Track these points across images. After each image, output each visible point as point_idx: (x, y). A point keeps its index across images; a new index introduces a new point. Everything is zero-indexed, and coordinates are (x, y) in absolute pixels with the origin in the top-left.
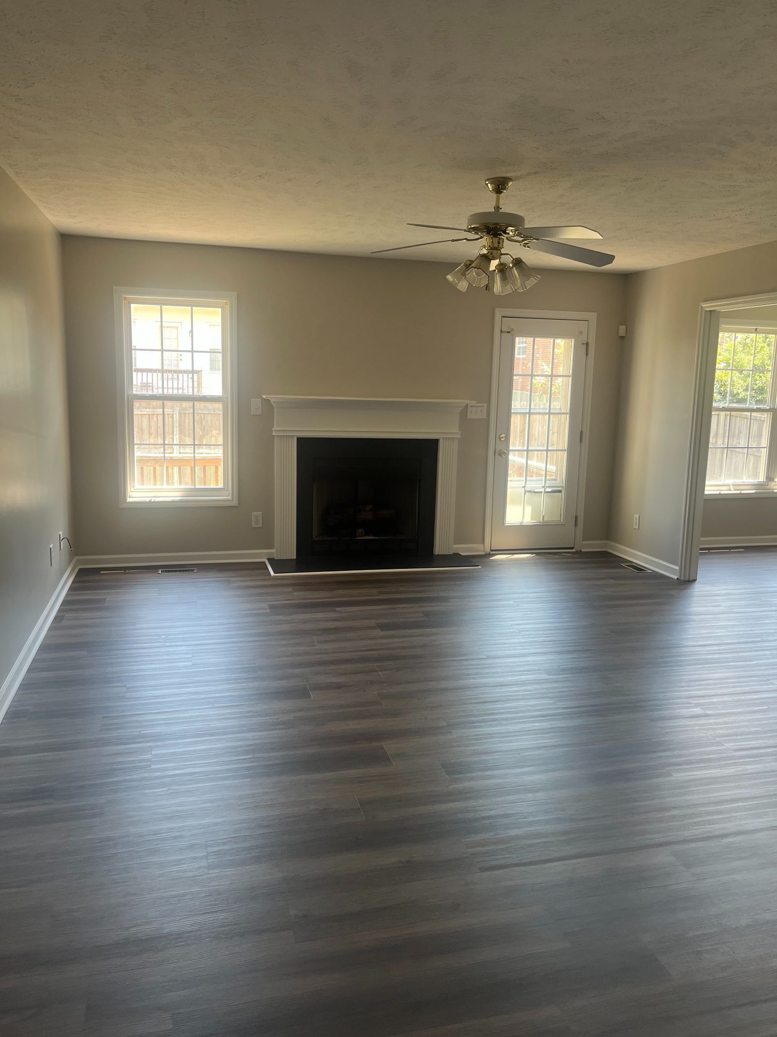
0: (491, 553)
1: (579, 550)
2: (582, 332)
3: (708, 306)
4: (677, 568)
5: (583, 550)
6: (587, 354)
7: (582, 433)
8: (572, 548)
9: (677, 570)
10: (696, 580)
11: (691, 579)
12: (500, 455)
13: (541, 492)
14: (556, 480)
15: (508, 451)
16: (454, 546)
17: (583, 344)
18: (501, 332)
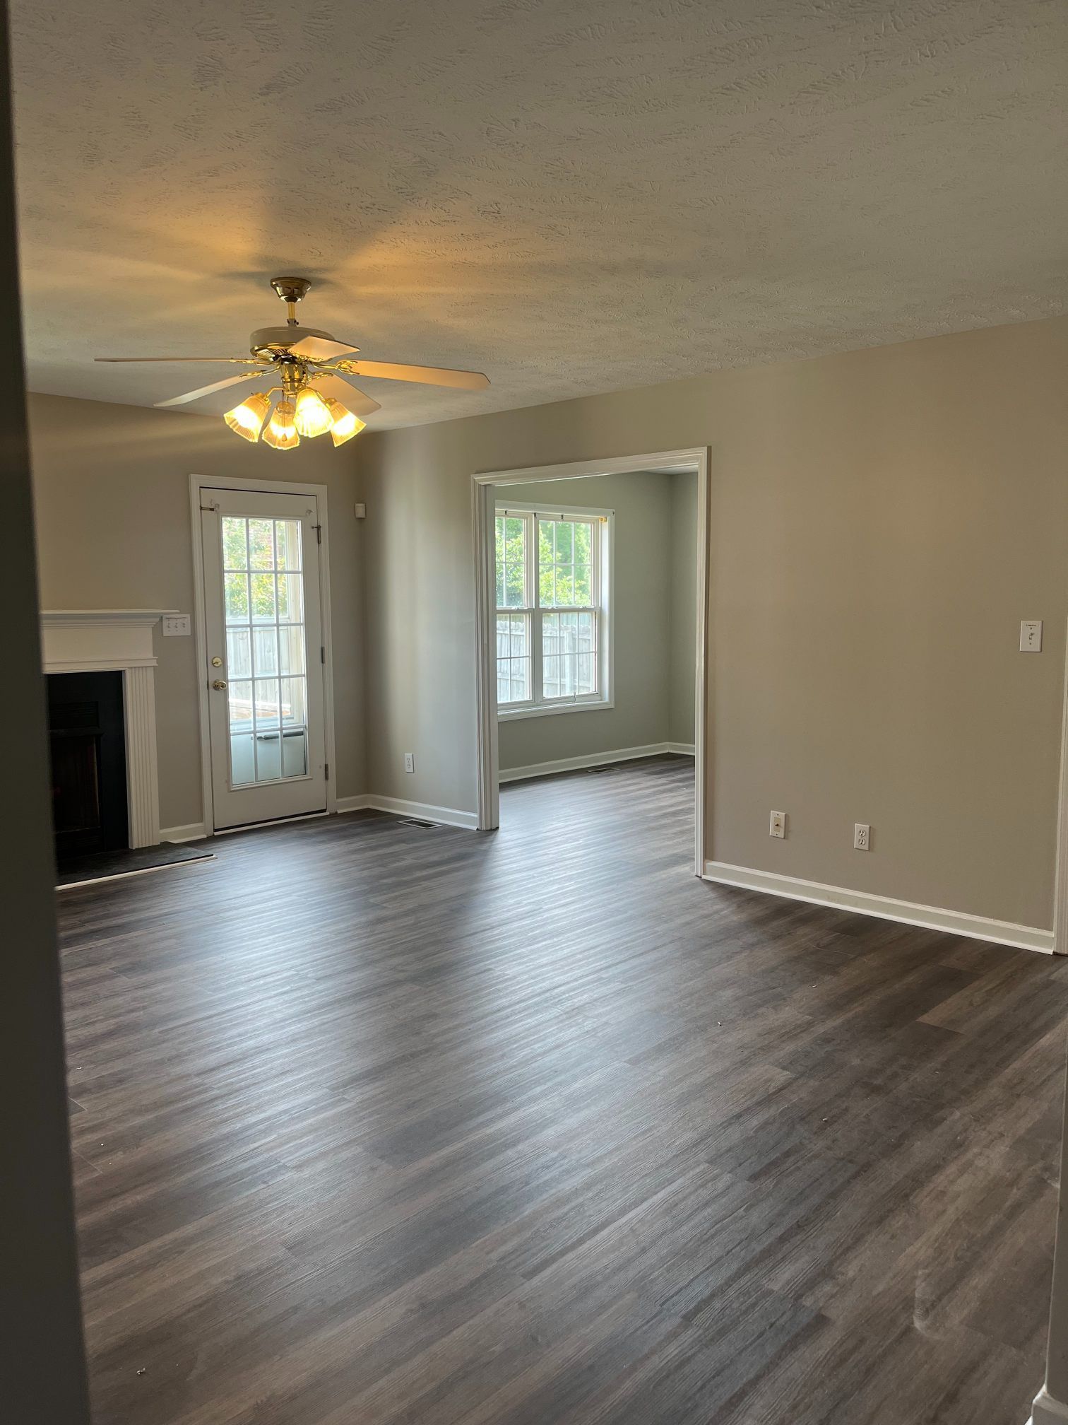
0: (216, 834)
1: (333, 812)
2: (311, 511)
3: (481, 479)
4: (476, 816)
5: (339, 812)
6: (319, 542)
7: (322, 649)
8: (324, 811)
9: (474, 818)
10: (498, 828)
11: (494, 827)
12: (216, 687)
13: (276, 737)
14: (293, 718)
15: (227, 681)
16: (162, 831)
17: (313, 527)
18: (201, 508)
